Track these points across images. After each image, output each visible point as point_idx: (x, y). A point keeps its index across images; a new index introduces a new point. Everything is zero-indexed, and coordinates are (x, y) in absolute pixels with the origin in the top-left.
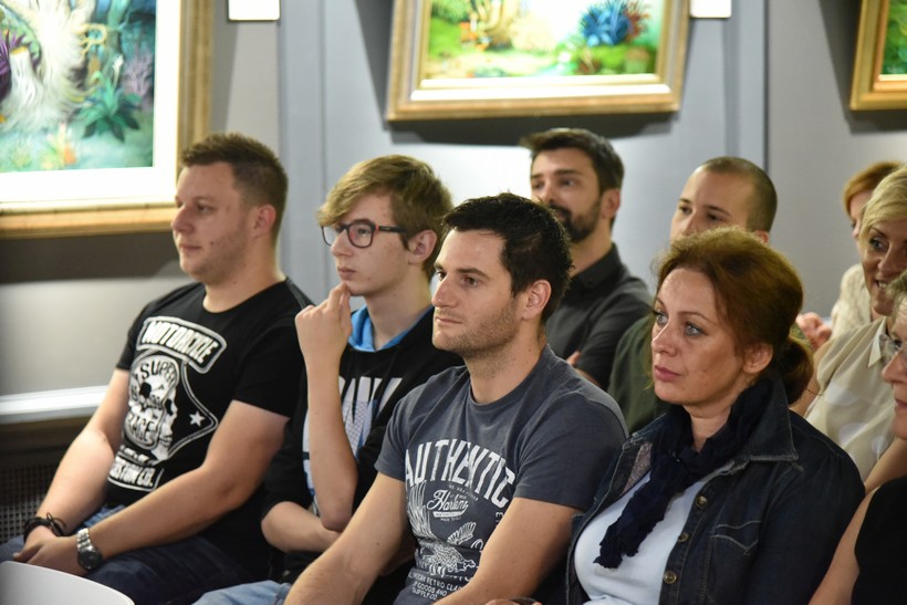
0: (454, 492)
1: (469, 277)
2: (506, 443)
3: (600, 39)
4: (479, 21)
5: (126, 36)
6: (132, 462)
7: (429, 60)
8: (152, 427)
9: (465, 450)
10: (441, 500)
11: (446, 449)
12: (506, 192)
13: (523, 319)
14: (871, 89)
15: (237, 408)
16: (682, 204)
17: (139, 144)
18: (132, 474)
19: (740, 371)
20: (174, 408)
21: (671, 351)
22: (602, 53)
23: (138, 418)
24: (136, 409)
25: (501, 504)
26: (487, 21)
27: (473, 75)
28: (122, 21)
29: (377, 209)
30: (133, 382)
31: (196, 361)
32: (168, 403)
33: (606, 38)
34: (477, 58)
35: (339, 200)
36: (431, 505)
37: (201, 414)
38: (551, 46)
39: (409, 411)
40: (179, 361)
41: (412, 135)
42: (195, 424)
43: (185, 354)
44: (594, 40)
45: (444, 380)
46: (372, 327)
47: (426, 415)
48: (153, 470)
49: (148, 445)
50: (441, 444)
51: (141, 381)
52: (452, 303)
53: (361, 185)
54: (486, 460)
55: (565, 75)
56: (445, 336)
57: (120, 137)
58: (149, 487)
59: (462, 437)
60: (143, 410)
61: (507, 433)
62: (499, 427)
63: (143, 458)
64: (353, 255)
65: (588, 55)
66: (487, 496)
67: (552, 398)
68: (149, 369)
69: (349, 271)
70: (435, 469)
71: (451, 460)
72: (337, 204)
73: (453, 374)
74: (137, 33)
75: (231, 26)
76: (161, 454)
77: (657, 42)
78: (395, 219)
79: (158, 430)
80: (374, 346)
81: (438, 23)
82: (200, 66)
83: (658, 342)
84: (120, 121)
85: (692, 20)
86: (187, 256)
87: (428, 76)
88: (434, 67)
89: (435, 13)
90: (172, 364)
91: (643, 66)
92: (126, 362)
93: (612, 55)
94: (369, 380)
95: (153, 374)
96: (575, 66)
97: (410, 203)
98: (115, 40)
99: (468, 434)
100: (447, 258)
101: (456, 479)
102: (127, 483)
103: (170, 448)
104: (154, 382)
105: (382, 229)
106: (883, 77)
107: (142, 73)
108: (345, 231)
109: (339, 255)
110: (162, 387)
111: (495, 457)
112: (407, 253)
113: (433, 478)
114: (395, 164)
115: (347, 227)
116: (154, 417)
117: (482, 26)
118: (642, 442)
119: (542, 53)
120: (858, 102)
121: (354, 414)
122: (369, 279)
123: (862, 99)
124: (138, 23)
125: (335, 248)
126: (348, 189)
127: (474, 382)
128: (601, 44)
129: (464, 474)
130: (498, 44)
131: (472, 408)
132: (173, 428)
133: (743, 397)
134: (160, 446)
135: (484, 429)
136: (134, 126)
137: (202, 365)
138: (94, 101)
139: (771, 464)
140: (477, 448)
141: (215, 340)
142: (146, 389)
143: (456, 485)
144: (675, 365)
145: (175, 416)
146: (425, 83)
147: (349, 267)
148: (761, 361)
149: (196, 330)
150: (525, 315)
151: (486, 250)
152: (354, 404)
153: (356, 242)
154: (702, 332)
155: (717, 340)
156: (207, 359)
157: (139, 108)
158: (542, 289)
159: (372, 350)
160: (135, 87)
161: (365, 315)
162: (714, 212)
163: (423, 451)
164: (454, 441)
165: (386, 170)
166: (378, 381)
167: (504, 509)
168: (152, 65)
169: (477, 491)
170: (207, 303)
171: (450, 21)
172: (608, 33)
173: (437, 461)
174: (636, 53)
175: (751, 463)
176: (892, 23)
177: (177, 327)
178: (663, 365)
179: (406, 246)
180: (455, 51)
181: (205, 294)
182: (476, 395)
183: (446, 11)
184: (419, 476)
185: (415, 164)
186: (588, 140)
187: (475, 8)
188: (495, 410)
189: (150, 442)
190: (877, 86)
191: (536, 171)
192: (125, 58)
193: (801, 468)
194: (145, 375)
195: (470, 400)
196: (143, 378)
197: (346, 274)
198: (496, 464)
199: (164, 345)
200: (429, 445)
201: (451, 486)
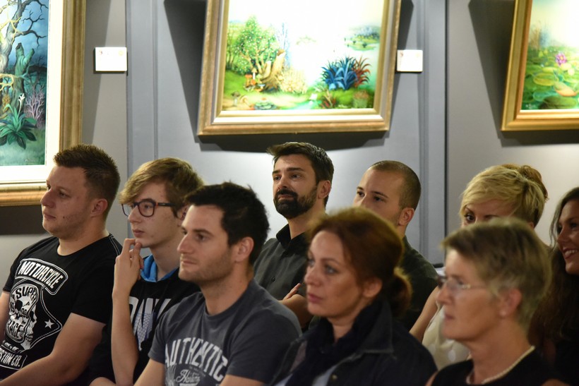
0: (192, 371)
1: (200, 234)
2: (223, 341)
3: (337, 85)
4: (257, 74)
5: (27, 81)
6: (8, 351)
7: (224, 98)
8: (22, 328)
9: (200, 345)
10: (184, 376)
11: (189, 343)
12: (228, 181)
13: (236, 262)
14: (515, 118)
15: (74, 318)
16: (359, 190)
17: (35, 150)
18: (9, 359)
19: (361, 296)
20: (35, 317)
21: (317, 283)
22: (338, 94)
23: (14, 322)
24: (13, 317)
25: (219, 379)
26: (263, 73)
27: (254, 107)
28: (24, 72)
29: (156, 192)
30: (12, 300)
31: (49, 287)
32: (32, 313)
33: (341, 85)
34: (256, 97)
35: (132, 188)
36: (179, 379)
37: (52, 321)
38: (305, 89)
39: (169, 320)
40: (39, 286)
41: (214, 145)
42: (48, 327)
43: (43, 282)
44: (333, 86)
45: (191, 300)
46: (157, 267)
47: (179, 322)
48: (21, 356)
49: (19, 340)
50: (186, 340)
51: (16, 299)
52: (190, 251)
53: (146, 177)
54: (212, 350)
55: (313, 108)
56: (186, 272)
57: (23, 145)
58: (17, 367)
59: (199, 336)
60: (17, 318)
61: (224, 334)
62: (220, 330)
63: (15, 348)
64: (142, 222)
65: (329, 95)
66: (211, 374)
67: (252, 312)
68: (21, 292)
69: (140, 231)
70: (182, 356)
71: (192, 351)
72: (131, 190)
73: (198, 296)
74: (34, 79)
75: (97, 75)
76: (26, 346)
77: (374, 88)
78: (168, 198)
79: (25, 330)
80: (156, 278)
81: (230, 74)
82: (75, 100)
83: (308, 278)
84: (23, 135)
85: (397, 73)
86: (47, 220)
87: (225, 108)
88: (229, 102)
89: (228, 68)
90: (35, 289)
91: (365, 102)
92: (8, 288)
93: (345, 96)
94: (152, 300)
95: (23, 295)
96: (320, 102)
97: (177, 188)
98: (19, 84)
99: (202, 335)
100: (188, 223)
101: (194, 363)
102: (4, 365)
103: (31, 342)
104: (25, 300)
105: (160, 205)
106: (522, 111)
107: (37, 105)
108: (137, 206)
109: (134, 222)
110: (28, 304)
111: (217, 349)
112: (177, 219)
113: (181, 362)
114: (167, 164)
115: (138, 204)
116: (23, 322)
117: (259, 76)
118: (303, 341)
119: (299, 94)
120: (506, 127)
121: (142, 321)
122: (152, 236)
123: (509, 124)
124: (35, 73)
125: (131, 218)
126: (137, 180)
127: (207, 302)
128: (337, 88)
129: (199, 360)
130: (270, 88)
131: (206, 318)
132: (33, 329)
133: (363, 313)
134: (26, 341)
135: (212, 331)
136: (33, 138)
137: (53, 290)
138: (6, 122)
139: (377, 355)
140: (207, 343)
141: (62, 274)
142: (19, 304)
143: (194, 366)
144: (319, 292)
145: (35, 322)
146: (222, 113)
147: (140, 229)
148: (373, 290)
149: (51, 267)
150: (237, 260)
151: (212, 218)
152: (143, 315)
153: (144, 213)
154: (336, 272)
155: (344, 277)
156: (56, 286)
157: (36, 127)
158: (248, 243)
159: (155, 281)
160: (32, 114)
161: (152, 260)
162: (379, 196)
163: (176, 345)
164: (194, 339)
165: (161, 168)
166: (157, 300)
167: (220, 383)
168: (45, 99)
169: (205, 370)
170: (59, 251)
171: (239, 73)
172: (342, 81)
173: (183, 352)
174: (360, 94)
175: (365, 355)
176: (528, 77)
177: (39, 265)
178: (312, 292)
179: (175, 215)
180: (242, 93)
181: (59, 244)
182: (209, 310)
183: (236, 67)
184: (173, 360)
185: (180, 163)
186: (309, 149)
187: (254, 65)
188: (219, 319)
189: (20, 338)
190: (519, 117)
191: (276, 169)
192: (25, 95)
193: (395, 358)
194: (19, 296)
195: (205, 313)
196: (18, 298)
197: (138, 234)
198: (217, 353)
199: (31, 277)
200: (179, 341)
201: (191, 368)
